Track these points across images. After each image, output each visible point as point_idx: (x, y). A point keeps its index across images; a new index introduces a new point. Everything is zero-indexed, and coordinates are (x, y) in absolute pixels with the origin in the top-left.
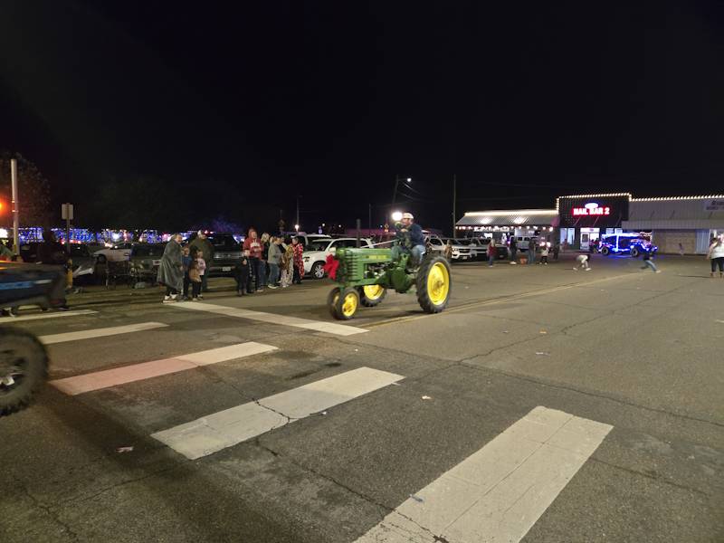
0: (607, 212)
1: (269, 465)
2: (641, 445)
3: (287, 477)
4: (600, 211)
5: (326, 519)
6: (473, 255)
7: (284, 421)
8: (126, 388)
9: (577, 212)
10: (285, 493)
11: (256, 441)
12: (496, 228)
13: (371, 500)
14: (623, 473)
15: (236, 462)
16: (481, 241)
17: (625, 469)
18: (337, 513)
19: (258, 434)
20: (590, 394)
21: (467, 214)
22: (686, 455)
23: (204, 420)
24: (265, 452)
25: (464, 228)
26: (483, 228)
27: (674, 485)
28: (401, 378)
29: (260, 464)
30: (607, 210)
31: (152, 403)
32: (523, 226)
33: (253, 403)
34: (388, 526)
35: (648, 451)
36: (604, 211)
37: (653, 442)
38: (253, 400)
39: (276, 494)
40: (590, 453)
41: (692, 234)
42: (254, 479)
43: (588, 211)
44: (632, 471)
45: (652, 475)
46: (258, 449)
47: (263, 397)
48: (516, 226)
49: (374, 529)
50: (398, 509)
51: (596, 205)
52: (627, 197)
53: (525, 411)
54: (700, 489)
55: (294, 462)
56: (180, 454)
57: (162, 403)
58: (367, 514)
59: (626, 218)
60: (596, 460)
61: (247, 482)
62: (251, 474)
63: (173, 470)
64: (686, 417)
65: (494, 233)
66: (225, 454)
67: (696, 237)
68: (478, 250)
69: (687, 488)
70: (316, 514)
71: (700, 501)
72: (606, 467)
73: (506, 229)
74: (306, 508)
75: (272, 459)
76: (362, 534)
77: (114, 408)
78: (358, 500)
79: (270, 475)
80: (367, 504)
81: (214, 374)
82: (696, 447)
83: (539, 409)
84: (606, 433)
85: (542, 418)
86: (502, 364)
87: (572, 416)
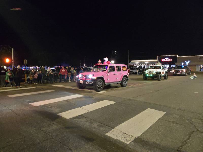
0: (171, 60)
1: (85, 120)
2: (172, 116)
3: (90, 122)
4: (169, 60)
5: (99, 130)
6: (134, 72)
7: (88, 111)
8: (49, 105)
9: (163, 60)
10: (90, 125)
11: (82, 115)
12: (140, 65)
13: (109, 126)
14: (167, 122)
15: (78, 119)
16: (136, 68)
17: (167, 121)
18: (102, 129)
19: (82, 114)
20: (162, 106)
21: (132, 61)
22: (182, 118)
23: (69, 111)
24: (84, 117)
25: (131, 65)
26: (136, 65)
27: (178, 124)
28: (115, 102)
29: (83, 120)
30: (171, 59)
31: (56, 108)
32: (148, 64)
33: (79, 108)
34: (113, 131)
35: (173, 117)
36: (170, 60)
37: (175, 116)
38: (79, 107)
39: (88, 125)
40: (160, 117)
41: (195, 66)
42: (82, 123)
43: (166, 60)
44: (169, 121)
45: (174, 122)
46: (82, 117)
47: (82, 106)
48: (146, 64)
49: (110, 132)
50: (115, 128)
51: (168, 58)
52: (177, 56)
53: (145, 109)
54: (184, 125)
55: (91, 119)
56: (65, 118)
57: (58, 108)
58: (108, 129)
59: (176, 62)
60: (161, 119)
61: (81, 123)
62: (82, 122)
63: (64, 121)
64: (184, 111)
65: (139, 66)
66: (75, 118)
67: (196, 67)
68: (135, 71)
69: (181, 125)
70: (97, 129)
71: (184, 127)
72: (163, 120)
73: (143, 65)
74: (95, 128)
75: (86, 119)
76: (108, 132)
77: (47, 109)
78: (106, 126)
79: (86, 122)
80: (108, 127)
81: (69, 102)
82: (185, 117)
83: (149, 109)
84: (164, 114)
85: (149, 111)
86: (140, 99)
87: (156, 110)
